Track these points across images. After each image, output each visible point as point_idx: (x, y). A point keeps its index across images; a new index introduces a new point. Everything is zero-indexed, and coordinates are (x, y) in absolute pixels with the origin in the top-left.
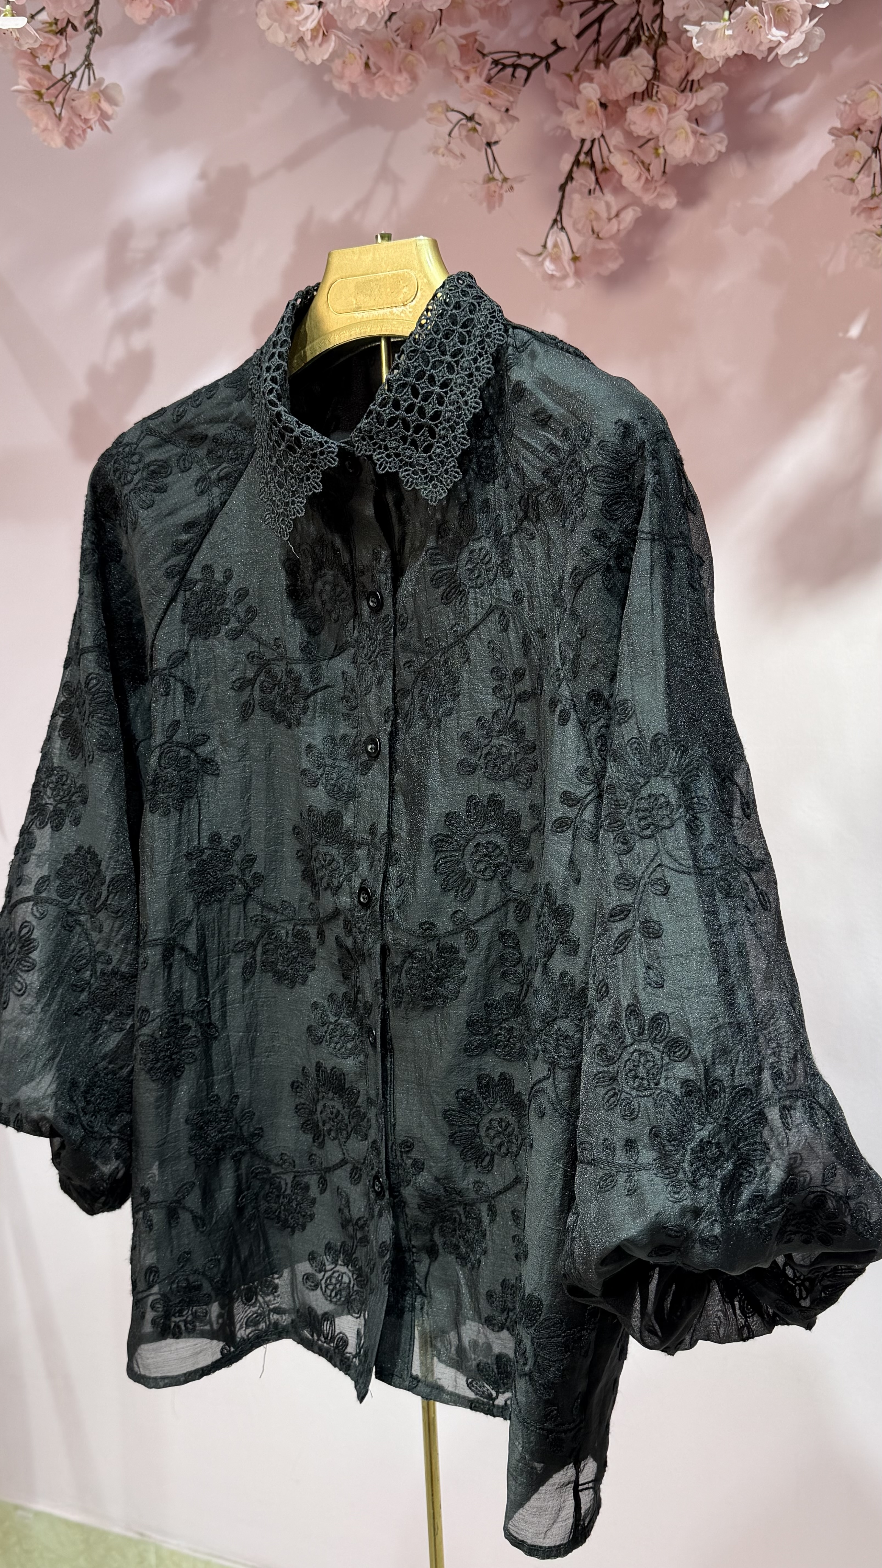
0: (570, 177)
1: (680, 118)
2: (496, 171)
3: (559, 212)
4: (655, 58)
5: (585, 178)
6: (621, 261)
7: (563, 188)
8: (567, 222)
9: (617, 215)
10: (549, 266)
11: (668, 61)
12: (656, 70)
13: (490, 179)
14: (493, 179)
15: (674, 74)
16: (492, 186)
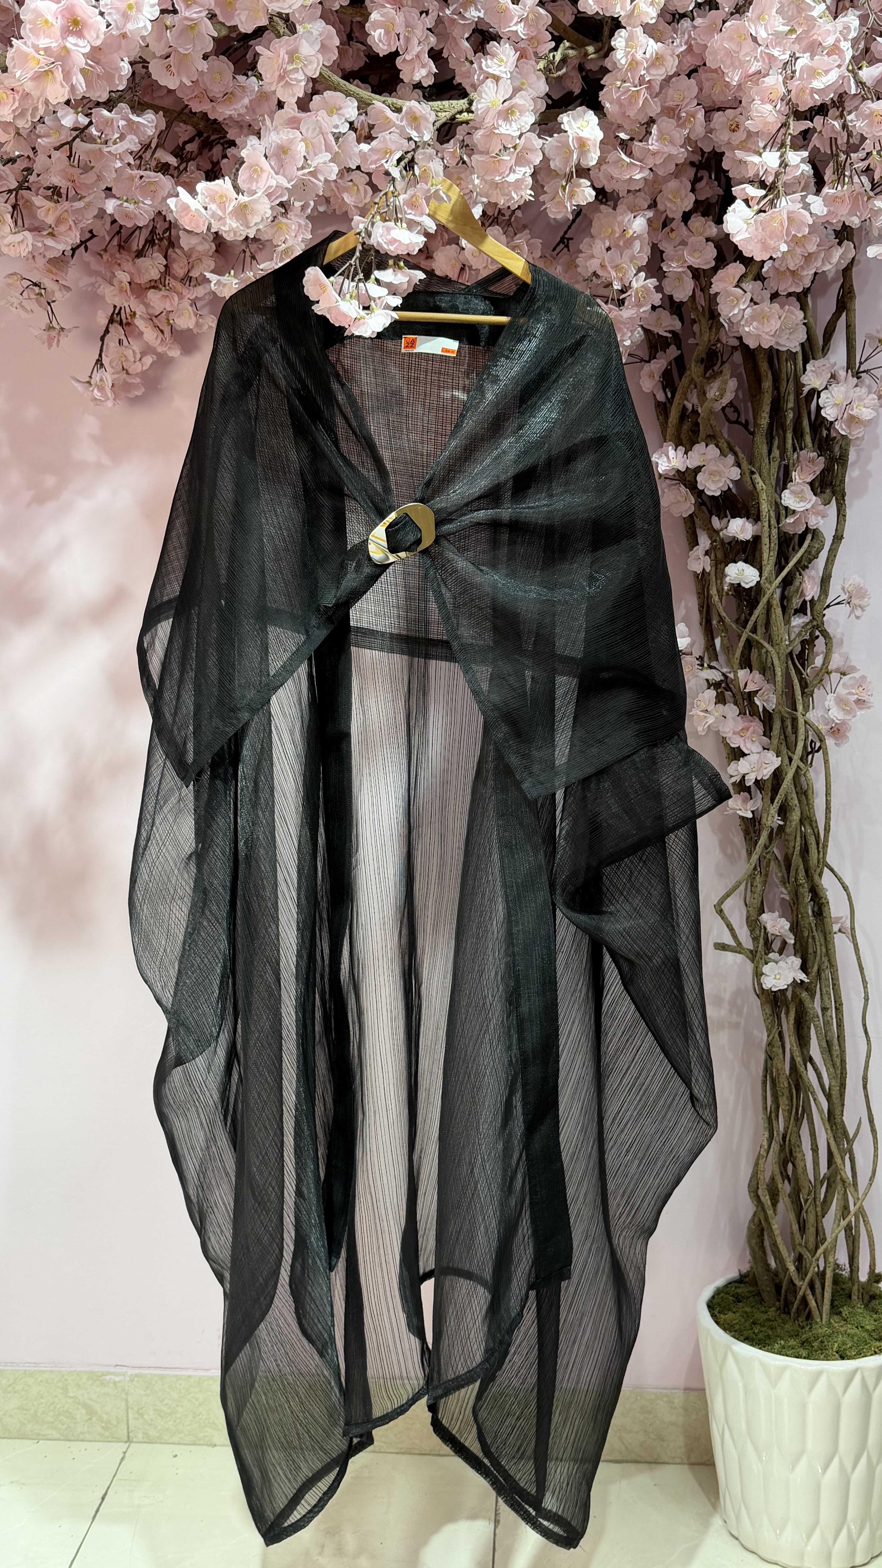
0: (107, 331)
1: (186, 303)
2: (54, 322)
3: (100, 355)
4: (166, 257)
5: (117, 332)
6: (143, 390)
7: (102, 339)
8: (105, 361)
9: (140, 360)
10: (97, 394)
11: (174, 260)
12: (166, 266)
13: (50, 328)
14: (53, 328)
15: (179, 269)
16: (53, 333)
